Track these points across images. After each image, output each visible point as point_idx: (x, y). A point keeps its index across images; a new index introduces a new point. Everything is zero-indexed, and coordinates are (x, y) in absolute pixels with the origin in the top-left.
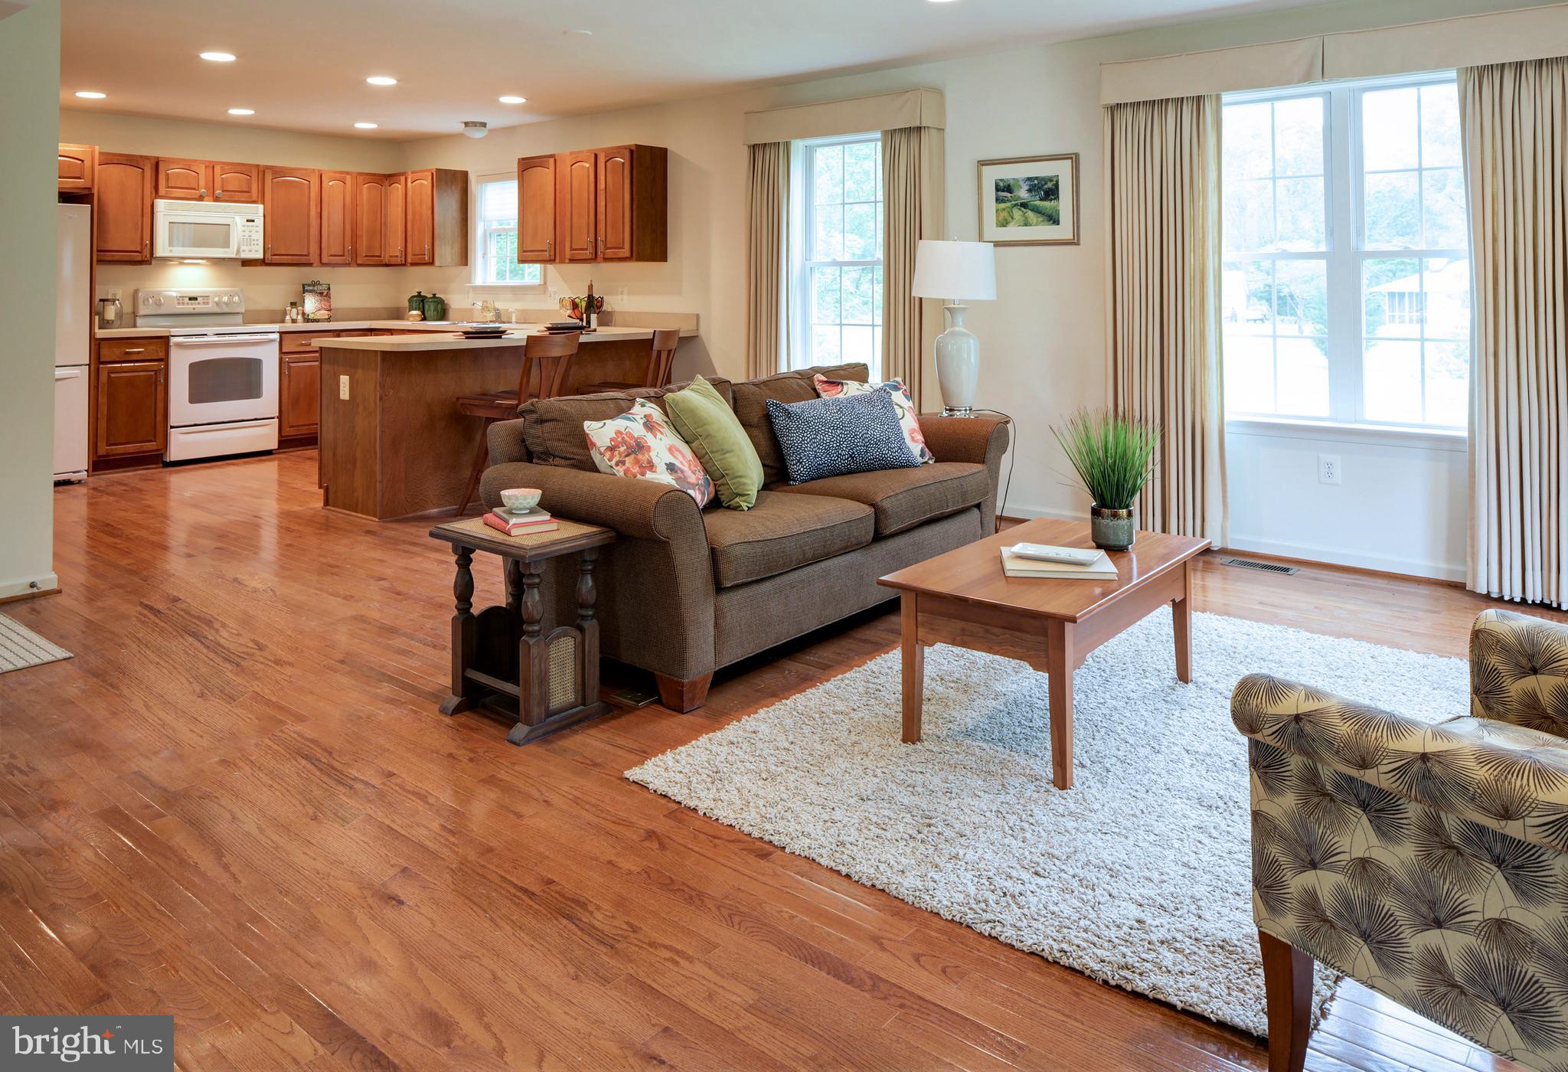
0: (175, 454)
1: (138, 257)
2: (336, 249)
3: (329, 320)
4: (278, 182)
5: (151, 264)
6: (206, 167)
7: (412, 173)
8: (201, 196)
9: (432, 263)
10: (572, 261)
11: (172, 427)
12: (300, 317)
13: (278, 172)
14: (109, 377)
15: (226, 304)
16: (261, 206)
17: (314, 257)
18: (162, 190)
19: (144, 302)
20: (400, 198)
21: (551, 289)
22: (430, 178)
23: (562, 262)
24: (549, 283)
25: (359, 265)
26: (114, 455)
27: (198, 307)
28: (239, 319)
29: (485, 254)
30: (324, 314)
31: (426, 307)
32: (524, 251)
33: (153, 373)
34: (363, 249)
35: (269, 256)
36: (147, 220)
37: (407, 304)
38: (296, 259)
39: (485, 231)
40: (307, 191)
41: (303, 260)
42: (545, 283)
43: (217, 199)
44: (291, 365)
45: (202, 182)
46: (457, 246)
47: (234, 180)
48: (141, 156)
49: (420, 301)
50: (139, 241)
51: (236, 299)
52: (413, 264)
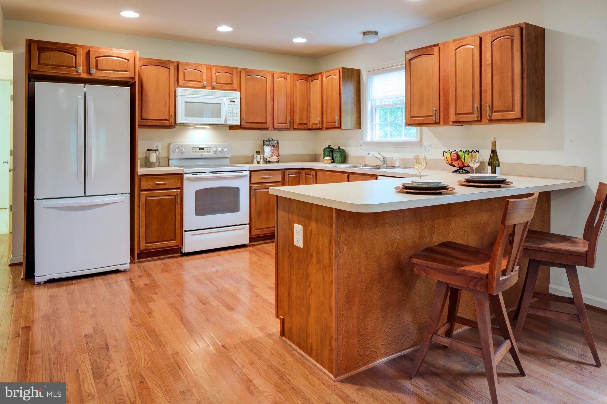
0: (187, 249)
1: (167, 123)
2: (282, 119)
3: (278, 162)
4: (248, 79)
5: (175, 128)
6: (207, 68)
7: (326, 72)
8: (204, 86)
9: (339, 127)
10: (456, 123)
11: (185, 231)
12: (262, 160)
13: (249, 72)
14: (146, 200)
15: (220, 152)
16: (239, 93)
17: (269, 125)
18: (181, 82)
19: (173, 151)
20: (318, 89)
21: (425, 143)
22: (338, 73)
23: (446, 124)
24: (424, 140)
25: (295, 129)
26: (150, 249)
27: (204, 154)
28: (228, 161)
29: (372, 122)
30: (275, 159)
31: (335, 155)
32: (411, 117)
33: (173, 197)
34: (297, 120)
35: (243, 123)
36: (172, 100)
37: (322, 153)
38: (259, 125)
39: (372, 107)
40: (265, 84)
41: (263, 126)
42: (421, 140)
43: (213, 88)
44: (257, 191)
45: (204, 77)
46: (354, 117)
47: (224, 77)
48: (168, 61)
49: (331, 152)
50: (167, 114)
51: (226, 149)
52: (327, 128)
